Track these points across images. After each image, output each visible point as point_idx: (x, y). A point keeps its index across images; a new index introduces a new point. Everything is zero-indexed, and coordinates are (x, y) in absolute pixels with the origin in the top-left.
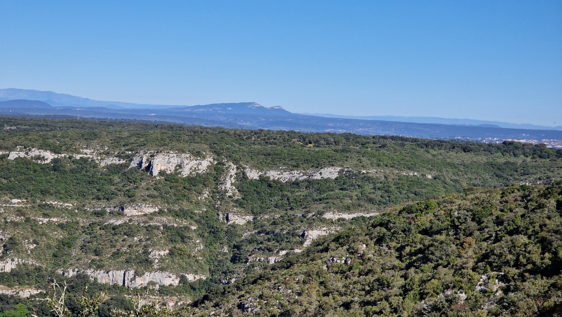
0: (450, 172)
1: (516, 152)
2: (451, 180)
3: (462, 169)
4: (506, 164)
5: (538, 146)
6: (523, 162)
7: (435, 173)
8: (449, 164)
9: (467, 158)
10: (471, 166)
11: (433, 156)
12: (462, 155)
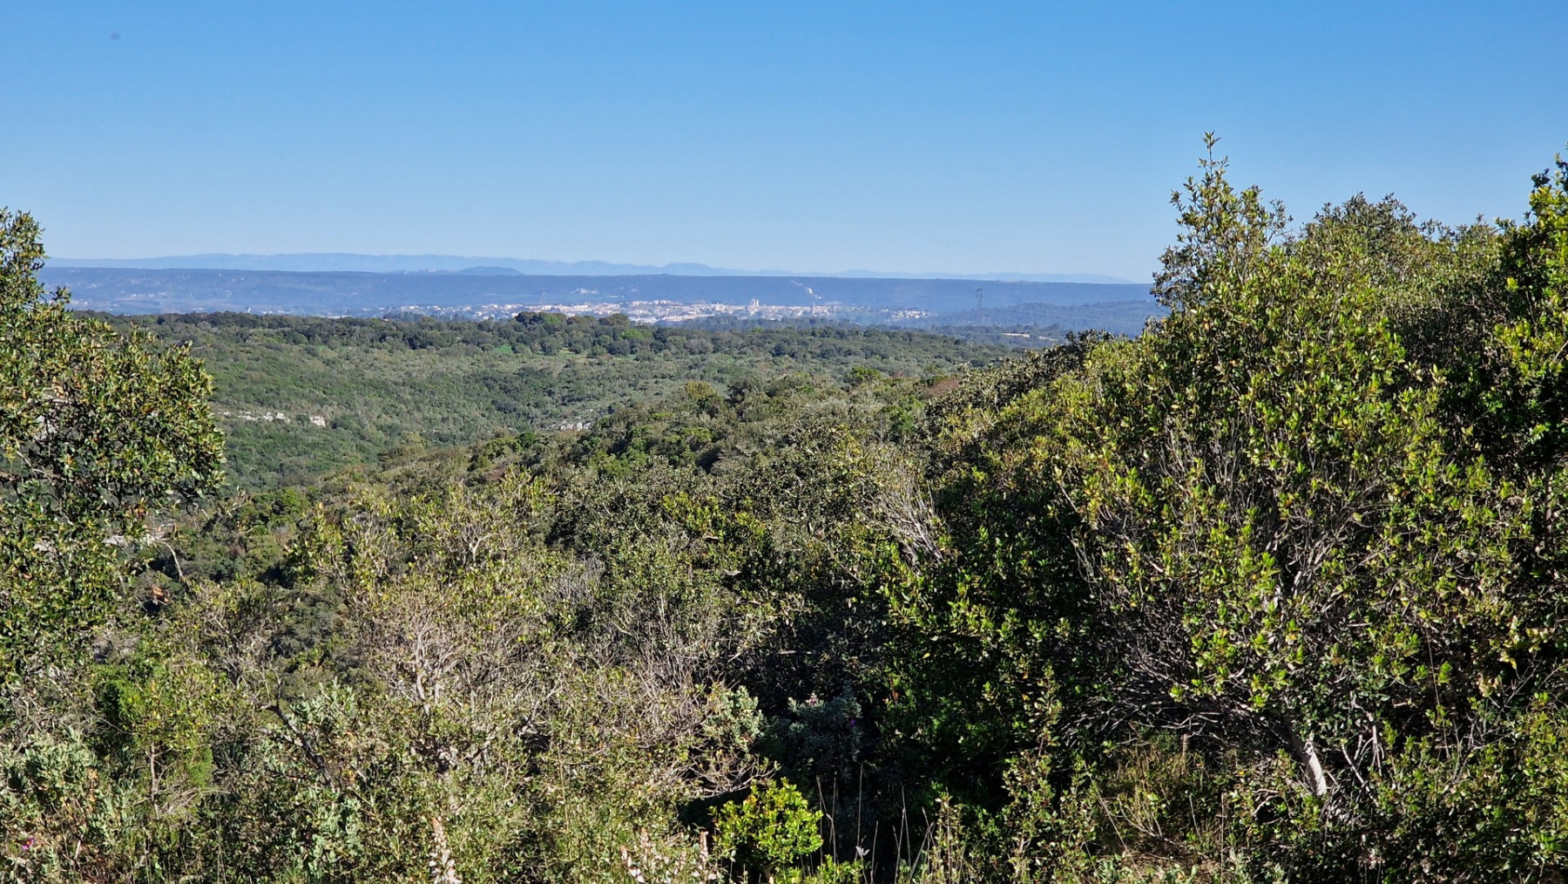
0: (376, 406)
1: (550, 341)
2: (380, 428)
3: (409, 397)
4: (521, 375)
5: (607, 323)
6: (566, 366)
7: (333, 411)
8: (372, 385)
9: (420, 363)
10: (430, 386)
11: (327, 363)
12: (404, 358)
